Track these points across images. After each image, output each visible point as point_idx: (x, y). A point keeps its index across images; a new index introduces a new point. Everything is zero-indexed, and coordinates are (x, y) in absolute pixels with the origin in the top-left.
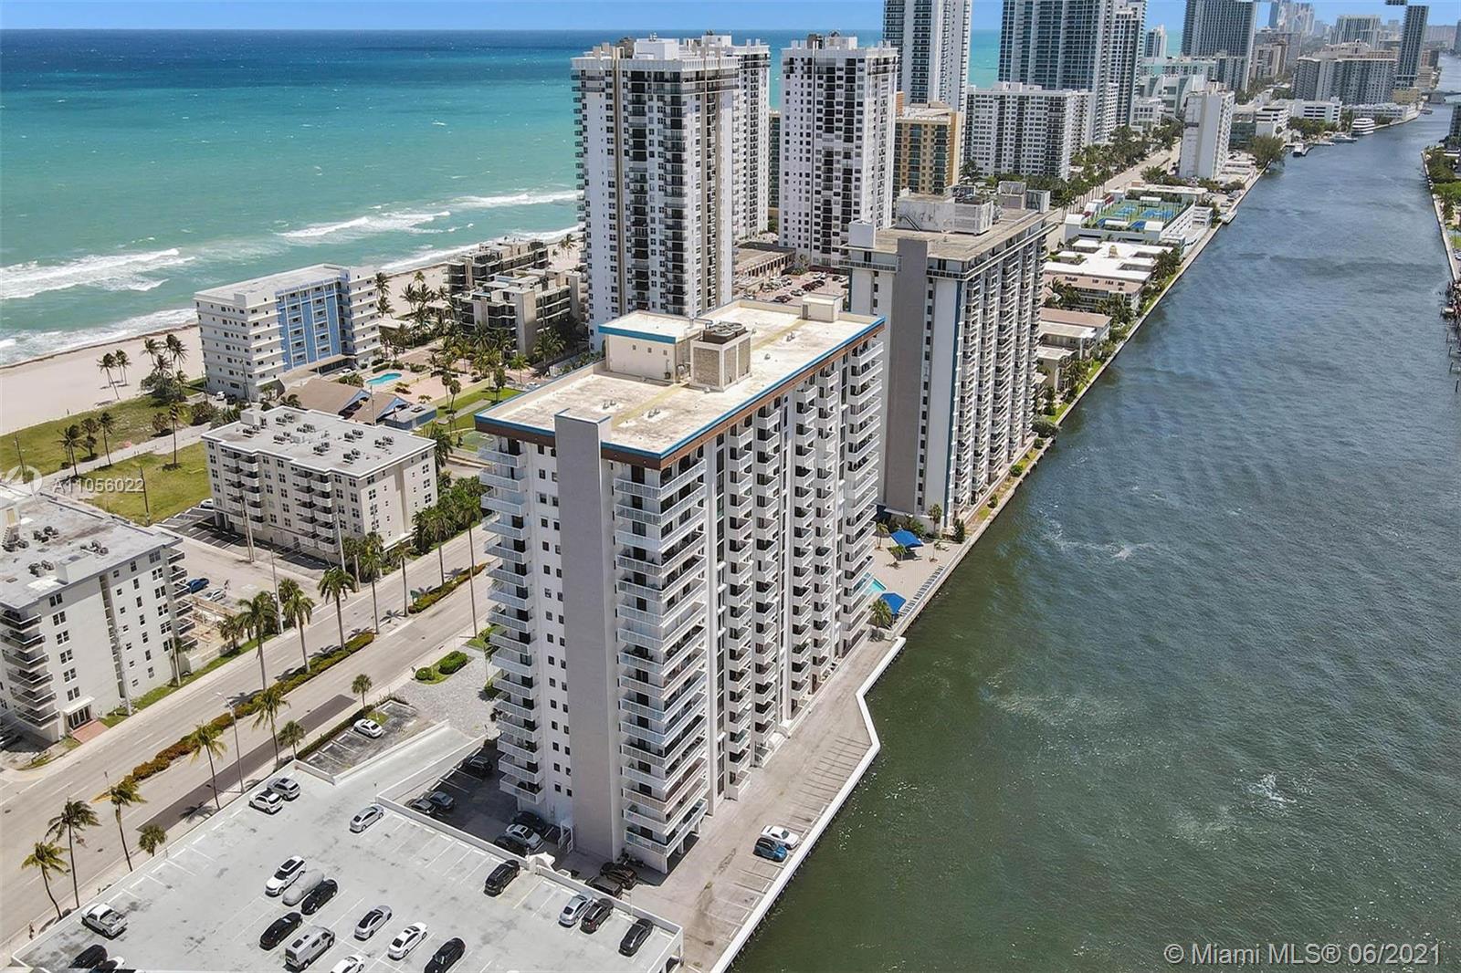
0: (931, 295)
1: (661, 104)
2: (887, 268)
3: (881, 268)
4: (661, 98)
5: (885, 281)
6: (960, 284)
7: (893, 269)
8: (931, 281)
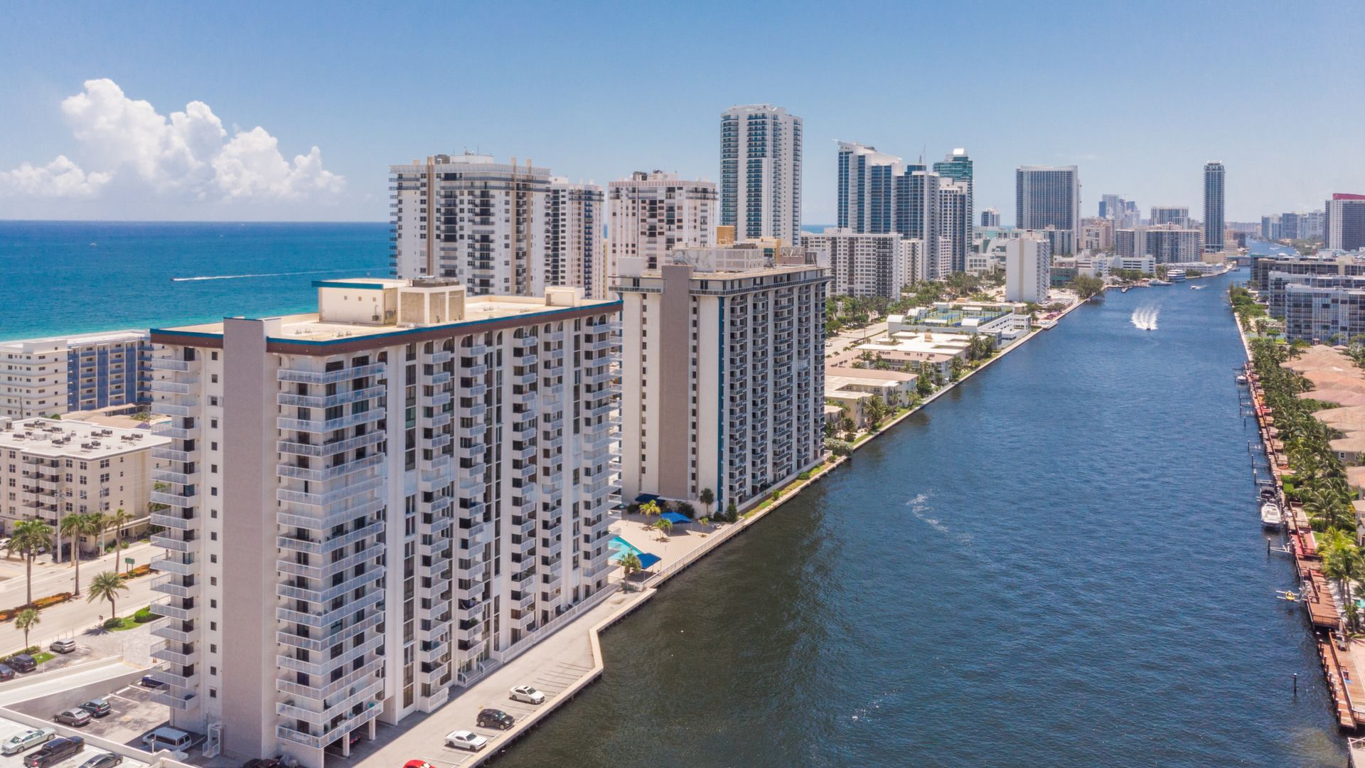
0: (695, 311)
1: (471, 198)
2: (653, 291)
3: (648, 290)
4: (471, 193)
5: (653, 303)
6: (722, 300)
7: (658, 291)
8: (695, 299)
